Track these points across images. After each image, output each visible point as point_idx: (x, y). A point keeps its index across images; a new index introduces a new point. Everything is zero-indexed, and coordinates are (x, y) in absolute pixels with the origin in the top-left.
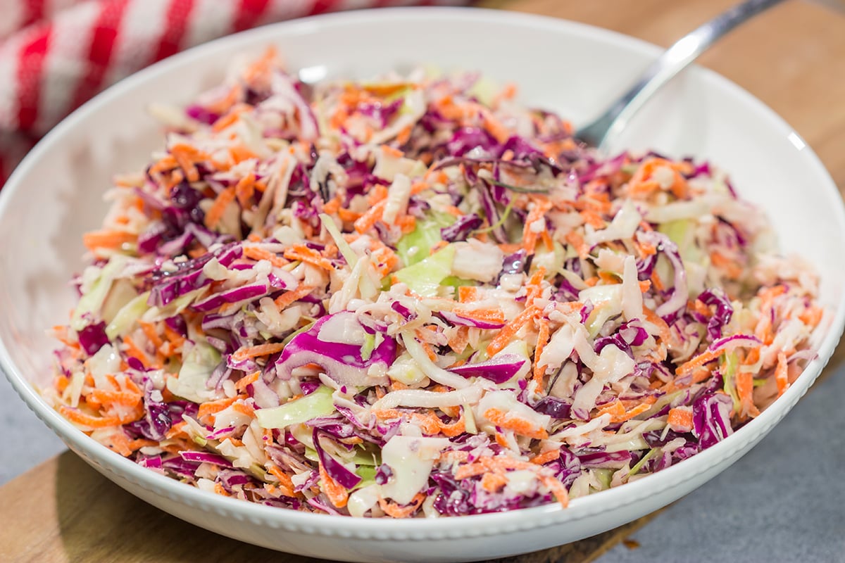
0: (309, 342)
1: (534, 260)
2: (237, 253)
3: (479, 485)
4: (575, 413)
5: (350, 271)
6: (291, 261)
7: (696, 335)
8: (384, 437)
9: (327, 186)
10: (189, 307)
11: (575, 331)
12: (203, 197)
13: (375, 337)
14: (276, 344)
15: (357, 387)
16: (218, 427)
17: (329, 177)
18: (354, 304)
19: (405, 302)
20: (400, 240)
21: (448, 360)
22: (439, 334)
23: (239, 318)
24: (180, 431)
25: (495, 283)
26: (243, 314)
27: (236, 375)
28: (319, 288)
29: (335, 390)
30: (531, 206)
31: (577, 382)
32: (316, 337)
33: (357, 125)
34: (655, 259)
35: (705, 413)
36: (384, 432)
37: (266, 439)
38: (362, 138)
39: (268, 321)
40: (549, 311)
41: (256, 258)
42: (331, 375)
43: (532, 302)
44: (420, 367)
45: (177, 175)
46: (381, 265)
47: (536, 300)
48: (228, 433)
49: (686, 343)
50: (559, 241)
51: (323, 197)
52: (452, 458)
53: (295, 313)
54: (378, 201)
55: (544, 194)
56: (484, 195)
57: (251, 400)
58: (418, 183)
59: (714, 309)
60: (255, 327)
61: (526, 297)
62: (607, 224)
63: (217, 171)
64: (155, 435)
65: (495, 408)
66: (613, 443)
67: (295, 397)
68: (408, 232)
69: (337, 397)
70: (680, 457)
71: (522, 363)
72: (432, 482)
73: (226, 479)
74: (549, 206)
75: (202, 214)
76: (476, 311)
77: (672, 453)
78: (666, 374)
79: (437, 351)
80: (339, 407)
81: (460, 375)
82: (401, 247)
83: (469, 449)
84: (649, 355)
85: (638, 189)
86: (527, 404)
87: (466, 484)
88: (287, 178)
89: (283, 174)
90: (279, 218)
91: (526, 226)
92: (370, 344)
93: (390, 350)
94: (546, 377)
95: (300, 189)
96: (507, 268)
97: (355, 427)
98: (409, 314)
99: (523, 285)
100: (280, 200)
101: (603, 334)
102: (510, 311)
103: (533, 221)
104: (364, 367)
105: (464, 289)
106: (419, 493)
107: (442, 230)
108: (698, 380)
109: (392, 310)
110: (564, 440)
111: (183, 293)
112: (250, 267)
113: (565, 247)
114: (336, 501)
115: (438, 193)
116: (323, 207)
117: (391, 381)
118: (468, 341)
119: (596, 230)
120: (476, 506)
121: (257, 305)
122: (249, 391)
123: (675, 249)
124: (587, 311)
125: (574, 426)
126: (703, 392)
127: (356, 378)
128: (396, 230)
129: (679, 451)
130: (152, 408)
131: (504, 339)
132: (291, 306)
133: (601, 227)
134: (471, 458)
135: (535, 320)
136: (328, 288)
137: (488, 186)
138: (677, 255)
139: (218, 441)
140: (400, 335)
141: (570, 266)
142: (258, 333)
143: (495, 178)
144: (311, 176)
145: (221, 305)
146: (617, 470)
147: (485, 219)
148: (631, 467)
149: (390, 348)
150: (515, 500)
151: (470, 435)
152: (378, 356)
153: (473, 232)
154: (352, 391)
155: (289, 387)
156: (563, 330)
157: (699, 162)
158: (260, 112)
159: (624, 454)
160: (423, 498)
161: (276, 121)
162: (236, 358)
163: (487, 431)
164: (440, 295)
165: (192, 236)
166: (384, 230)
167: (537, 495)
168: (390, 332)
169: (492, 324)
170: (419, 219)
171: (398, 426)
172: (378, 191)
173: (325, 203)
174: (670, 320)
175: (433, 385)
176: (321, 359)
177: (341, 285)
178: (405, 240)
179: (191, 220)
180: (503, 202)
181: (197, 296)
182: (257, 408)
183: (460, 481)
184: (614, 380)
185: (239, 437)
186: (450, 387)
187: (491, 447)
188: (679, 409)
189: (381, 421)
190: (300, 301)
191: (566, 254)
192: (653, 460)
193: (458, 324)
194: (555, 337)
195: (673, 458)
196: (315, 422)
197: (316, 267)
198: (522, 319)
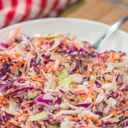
0: (40, 100)
1: (90, 78)
2: (21, 79)
4: (104, 114)
5: (48, 82)
6: (34, 80)
8: (61, 122)
9: (40, 62)
10: (10, 92)
11: (103, 95)
12: (10, 65)
14: (32, 101)
16: (20, 121)
17: (40, 60)
18: (50, 90)
19: (62, 89)
20: (58, 74)
21: (73, 103)
22: (71, 97)
24: (10, 122)
25: (82, 84)
26: (23, 94)
27: (23, 108)
28: (41, 87)
29: (47, 111)
30: (88, 65)
31: (104, 107)
32: (42, 99)
33: (44, 47)
34: (118, 76)
36: (60, 120)
38: (45, 50)
39: (30, 95)
40: (96, 90)
41: (25, 80)
42: (46, 107)
43: (92, 88)
44: (67, 105)
45: (4, 61)
46: (55, 81)
47: (93, 88)
48: (22, 122)
50: (95, 73)
51: (39, 65)
52: (77, 126)
53: (36, 93)
54: (52, 65)
55: (91, 62)
56: (77, 63)
57: (27, 114)
58: (61, 60)
60: (26, 96)
61: (90, 87)
62: (106, 68)
63: (13, 59)
64: (4, 123)
65: (86, 114)
66: (113, 121)
67: (37, 113)
68: (60, 72)
69: (48, 113)
71: (91, 103)
74: (93, 65)
75: (10, 70)
77: (126, 122)
78: (123, 104)
79: (70, 100)
80: (49, 115)
81: (76, 106)
82: (59, 76)
83: (81, 124)
84: (119, 99)
85: (111, 60)
86: (93, 112)
88: (30, 60)
89: (29, 59)
90: (29, 70)
91: (88, 70)
92: (55, 99)
93: (59, 101)
94: (96, 106)
95: (33, 63)
96: (84, 80)
97: (53, 119)
98: (64, 92)
99: (89, 84)
100: (29, 66)
101: (108, 95)
102: (87, 91)
104: (54, 105)
105: (75, 86)
107: (68, 72)
109: (60, 91)
110: (102, 121)
111: (9, 89)
112: (24, 82)
113: (97, 74)
115: (66, 63)
116: (40, 67)
117: (60, 108)
118: (77, 98)
119: (104, 70)
121: (27, 91)
122: (26, 112)
123: (122, 74)
124: (105, 90)
125: (104, 117)
127: (52, 108)
128: (57, 72)
130: (3, 117)
131: (86, 97)
132: (35, 91)
133: (105, 69)
134: (82, 126)
135: (93, 92)
136: (43, 87)
137: (78, 61)
138: (123, 75)
139: (20, 124)
140: (62, 97)
141: (98, 79)
142: (27, 98)
143: (79, 59)
144: (36, 60)
145: (18, 92)
146: (113, 127)
147: (77, 68)
148: (117, 126)
149: (59, 100)
151: (80, 120)
152: (57, 102)
153: (75, 72)
154: (51, 111)
155: (36, 111)
156: (100, 94)
157: (123, 52)
158: (21, 44)
159: (115, 123)
161: (24, 46)
162: (22, 104)
163: (84, 119)
164: (70, 87)
165: (8, 75)
166: (54, 72)
168: (59, 96)
169: (83, 94)
170: (62, 69)
171: (63, 119)
172: (52, 63)
173: (40, 66)
174: (123, 90)
175: (70, 109)
176: (44, 104)
177: (46, 86)
178: (59, 74)
179: (7, 71)
180: (82, 64)
181: (12, 90)
182: (28, 116)
184: (112, 106)
185: (25, 123)
186: (74, 109)
187: (86, 123)
188: (127, 111)
189: (59, 118)
190: (37, 90)
191: (97, 76)
192: (122, 124)
193: (75, 94)
194: (98, 96)
195: (126, 123)
196: (43, 119)
197: (40, 82)
198: (90, 92)
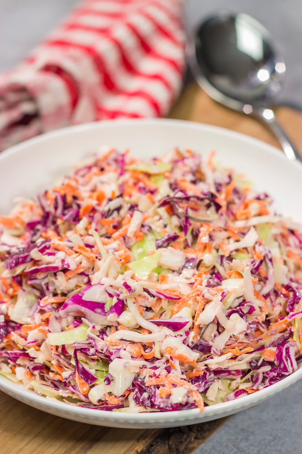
0: (78, 300)
2: (48, 246)
3: (158, 392)
4: (214, 351)
5: (104, 262)
6: (76, 252)
7: (280, 305)
8: (112, 357)
10: (23, 271)
11: (217, 307)
13: (113, 299)
14: (63, 297)
15: (101, 325)
16: (30, 339)
18: (104, 280)
19: (131, 283)
20: (135, 244)
21: (150, 315)
22: (146, 301)
23: (46, 281)
24: (10, 339)
25: (180, 272)
26: (48, 279)
27: (42, 312)
28: (89, 268)
29: (89, 327)
30: (202, 229)
31: (217, 333)
32: (82, 297)
35: (282, 353)
36: (111, 354)
37: (52, 349)
39: (59, 284)
40: (205, 293)
41: (59, 249)
42: (89, 319)
43: (196, 287)
44: (134, 318)
46: (121, 260)
47: (199, 287)
48: (34, 344)
49: (275, 309)
52: (146, 373)
53: (74, 282)
54: (126, 224)
57: (47, 328)
59: (291, 294)
60: (53, 286)
61: (194, 283)
65: (171, 346)
66: (233, 366)
67: (70, 327)
68: (139, 240)
69: (90, 331)
70: (267, 376)
71: (188, 322)
72: (133, 385)
73: (31, 367)
74: (211, 230)
76: (167, 290)
77: (263, 373)
78: (264, 328)
79: (145, 309)
80: (90, 338)
81: (155, 324)
82: (134, 248)
83: (155, 368)
84: (256, 319)
86: (188, 346)
87: (151, 390)
91: (199, 239)
92: (111, 302)
93: (120, 307)
94: (200, 328)
96: (187, 265)
97: (96, 351)
98: (131, 289)
99: (194, 276)
101: (232, 307)
102: (185, 290)
103: (203, 237)
104: (105, 315)
105: (162, 276)
106: (127, 390)
107: (157, 241)
108: (280, 331)
110: (206, 365)
111: (20, 264)
112: (55, 254)
113: (217, 250)
114: (83, 391)
117: (119, 324)
118: (161, 305)
120: (155, 403)
121: (55, 275)
122: (47, 321)
124: (224, 294)
125: (212, 358)
126: (282, 338)
127: (101, 320)
128: (133, 239)
129: (267, 373)
131: (180, 306)
132: (74, 277)
134: (155, 375)
135: (197, 296)
136: (93, 269)
139: (29, 348)
140: (126, 299)
142: (55, 289)
143: (185, 213)
145: (38, 273)
146: (234, 380)
148: (242, 378)
149: (121, 305)
150: (175, 404)
151: (158, 359)
152: (114, 310)
153: (172, 243)
154: (98, 328)
155: (67, 321)
156: (211, 304)
159: (238, 372)
160: (129, 392)
162: (42, 303)
163: (166, 357)
164: (150, 278)
166: (127, 239)
167: (187, 403)
168: (121, 298)
169: (174, 297)
170: (145, 234)
171: (119, 352)
174: (266, 296)
175: (139, 328)
176: (83, 309)
177: (99, 269)
181: (28, 267)
182: (50, 332)
183: (148, 387)
184: (236, 334)
185: (39, 346)
186: (149, 331)
187: (166, 369)
188: (269, 348)
189: (111, 347)
190: (78, 274)
192: (253, 376)
193: (157, 296)
194: (208, 307)
195: (263, 376)
196: (76, 345)
197: (88, 259)
198: (191, 295)
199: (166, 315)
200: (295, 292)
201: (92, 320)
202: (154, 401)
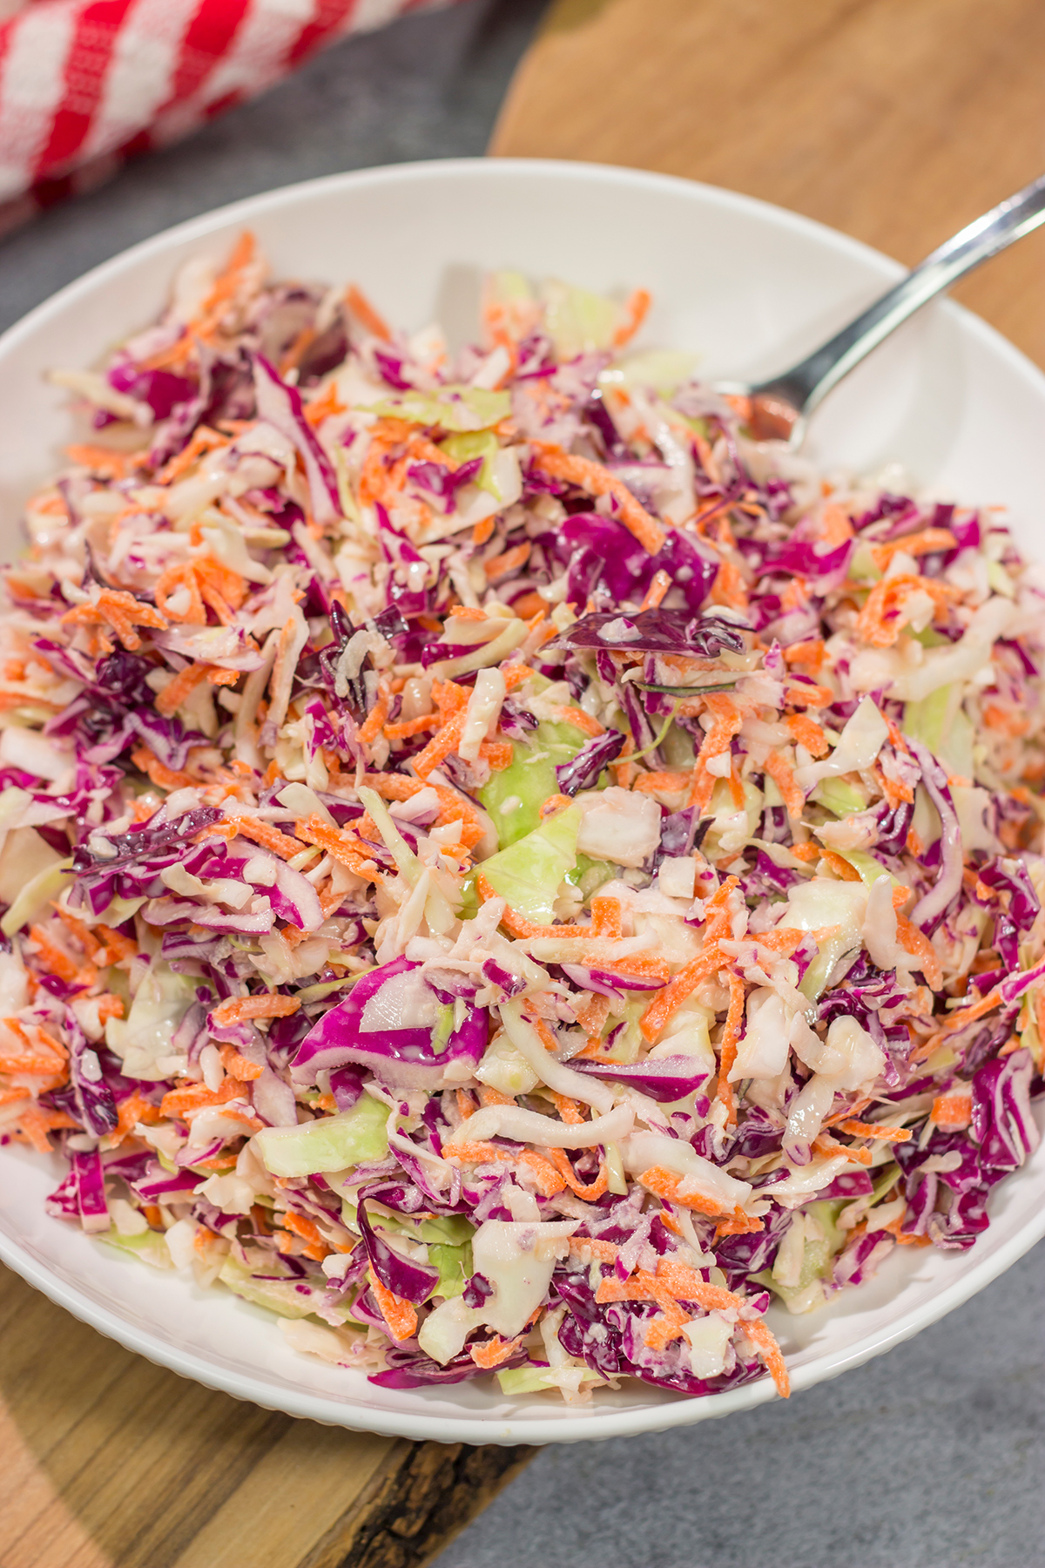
1: (713, 829)
3: (638, 1325)
4: (789, 1155)
6: (307, 844)
7: (974, 933)
8: (478, 1211)
9: (362, 682)
11: (790, 1014)
12: (150, 666)
13: (453, 1009)
14: (290, 998)
15: (425, 1092)
17: (366, 663)
18: (417, 947)
19: (504, 961)
20: (487, 782)
22: (560, 1005)
23: (223, 951)
26: (229, 946)
28: (355, 892)
29: (390, 1111)
30: (708, 722)
31: (792, 1084)
34: (911, 813)
35: (993, 1103)
36: (476, 1198)
38: (412, 531)
39: (273, 967)
40: (745, 963)
42: (383, 1077)
43: (715, 939)
44: (529, 1065)
45: (105, 635)
46: (461, 869)
47: (723, 943)
49: (958, 946)
50: (751, 776)
52: (589, 1256)
54: (449, 712)
55: (727, 690)
56: (628, 698)
59: (1006, 898)
61: (704, 922)
65: (660, 1167)
68: (500, 768)
71: (702, 1076)
72: (553, 1294)
73: (211, 1218)
75: (150, 694)
76: (621, 961)
78: (928, 1025)
80: (400, 1154)
82: (489, 797)
83: (615, 1236)
86: (714, 1158)
87: (613, 1317)
88: (294, 657)
89: (286, 645)
90: (282, 736)
91: (701, 754)
92: (448, 1021)
93: (480, 1032)
95: (316, 677)
96: (670, 843)
98: (512, 984)
99: (700, 893)
100: (282, 693)
103: (712, 756)
104: (436, 1064)
105: (601, 906)
106: (536, 1309)
107: (559, 768)
109: (485, 972)
110: (769, 1197)
111: (128, 895)
113: (761, 784)
114: (400, 1333)
116: (357, 735)
117: (481, 1085)
118: (609, 1010)
120: (633, 1361)
123: (942, 783)
124: (806, 958)
125: (786, 1175)
127: (426, 1080)
128: (483, 766)
130: (84, 1089)
131: (669, 1008)
133: (823, 752)
135: (720, 973)
136: (371, 892)
137: (637, 691)
140: (497, 1008)
141: (769, 819)
142: (256, 974)
143: (647, 679)
144: (335, 670)
146: (848, 1202)
147: (630, 738)
149: (480, 1026)
151: (617, 1199)
152: (461, 1044)
153: (609, 765)
160: (540, 1312)
165: (135, 737)
166: (460, 769)
167: (738, 1370)
168: (478, 1004)
169: (648, 982)
170: (520, 745)
171: (498, 1192)
172: (450, 691)
173: (359, 727)
174: (936, 923)
176: (364, 1057)
177: (394, 907)
178: (494, 785)
179: (133, 706)
180: (661, 712)
183: (604, 1306)
184: (853, 1084)
186: (580, 1102)
188: (950, 1094)
191: (763, 799)
193: (589, 988)
195: (940, 1187)
198: (700, 971)
199: (624, 1036)
200: (1019, 892)
201: (395, 1081)
202: (630, 1355)
